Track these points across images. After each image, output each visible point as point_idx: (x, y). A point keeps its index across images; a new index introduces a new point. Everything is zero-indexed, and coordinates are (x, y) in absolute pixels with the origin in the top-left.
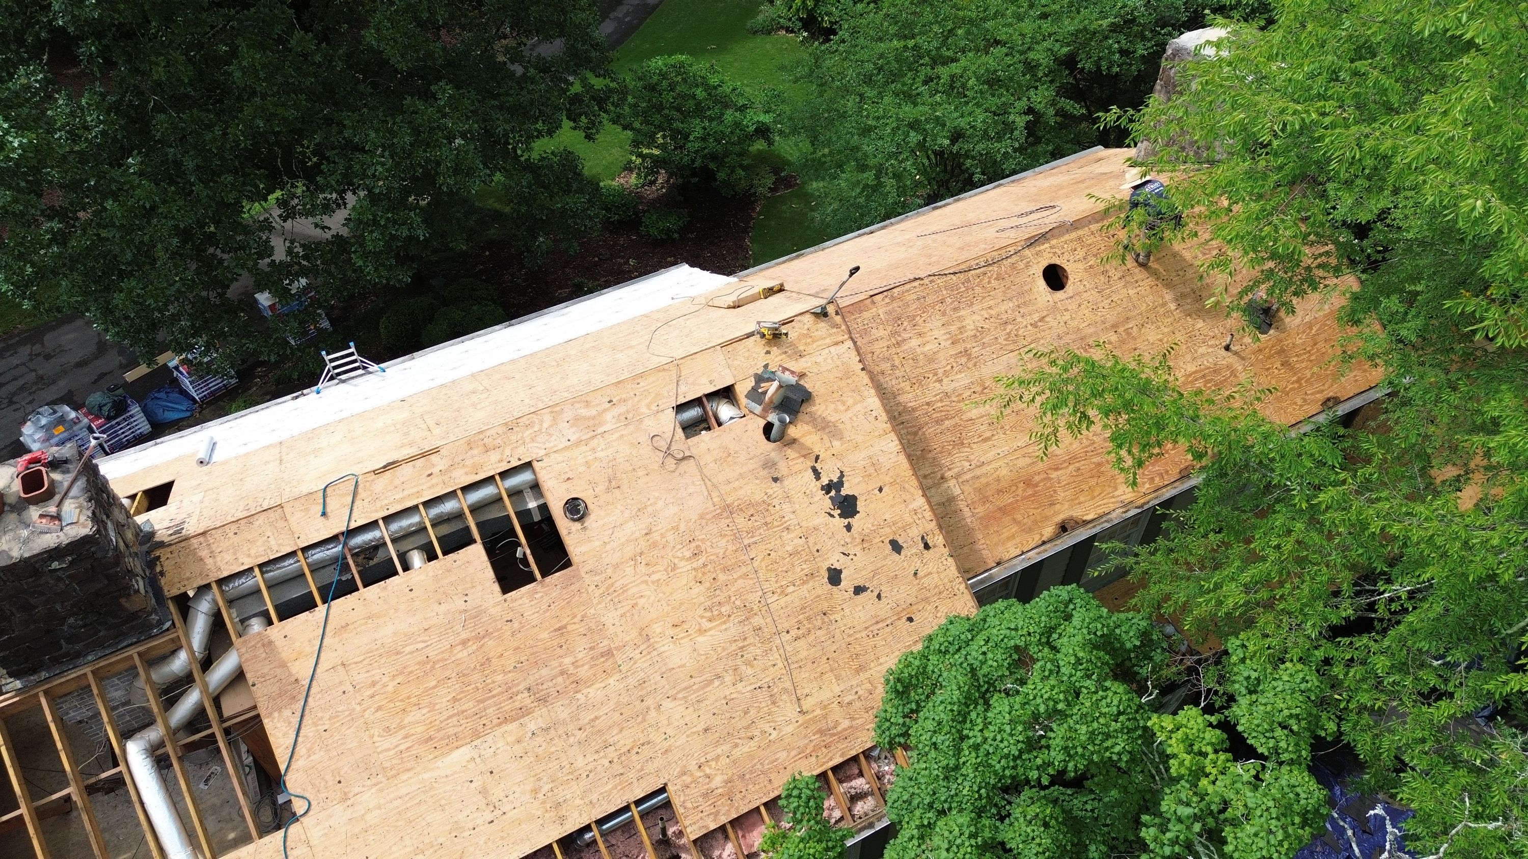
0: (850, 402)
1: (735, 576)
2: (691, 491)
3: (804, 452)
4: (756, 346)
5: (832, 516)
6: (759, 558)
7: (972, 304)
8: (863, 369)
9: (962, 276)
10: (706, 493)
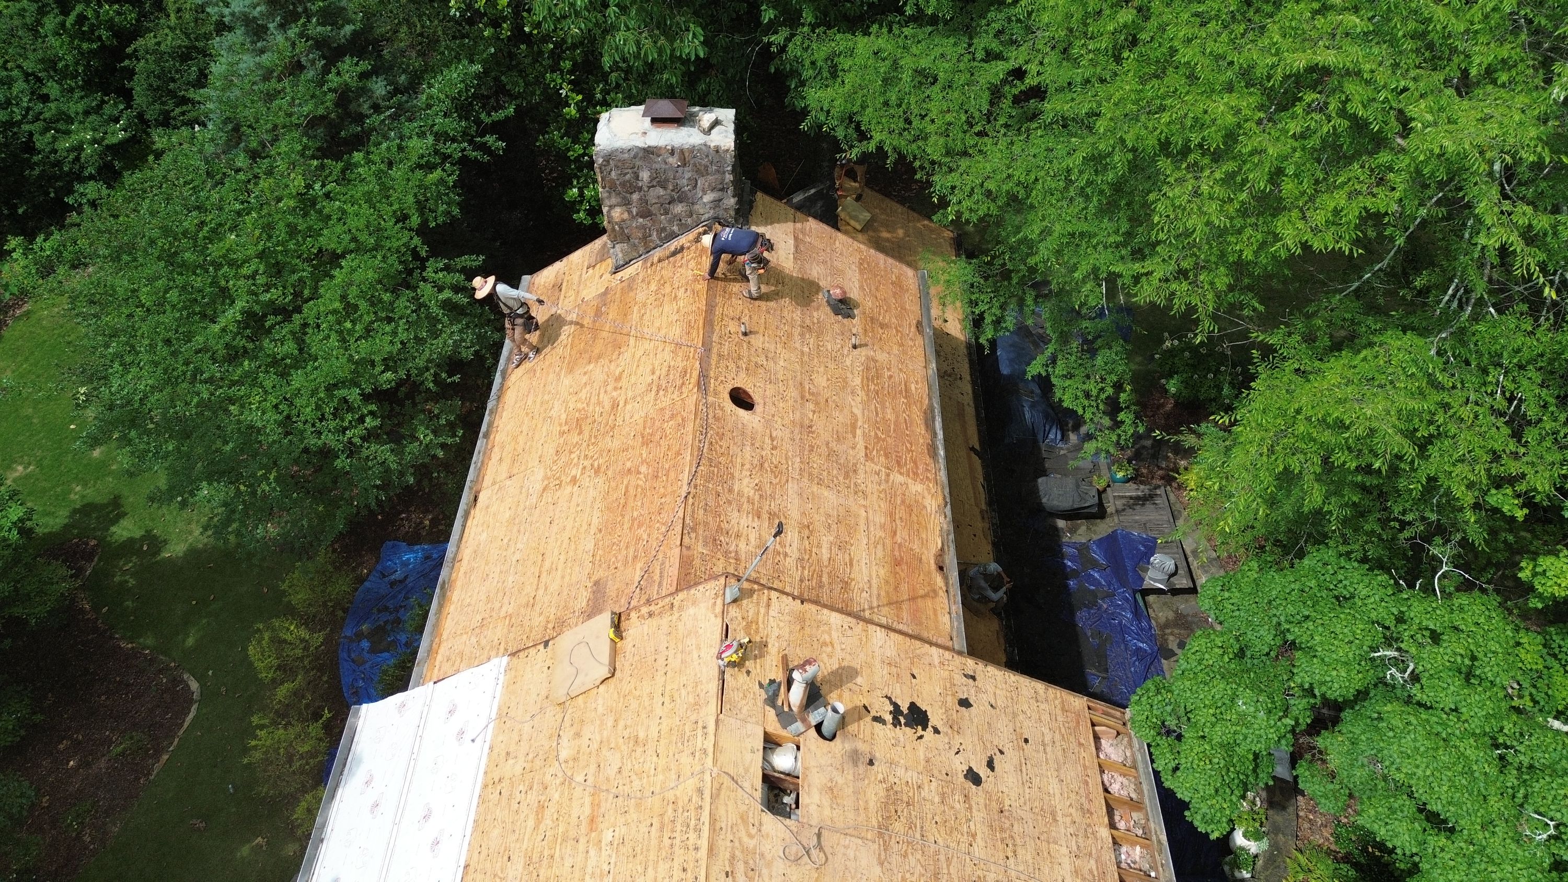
0: (826, 637)
1: (945, 871)
2: (852, 856)
3: (856, 716)
4: (735, 679)
5: (921, 737)
6: (937, 836)
7: (732, 474)
8: (802, 603)
9: (703, 461)
10: (860, 841)
